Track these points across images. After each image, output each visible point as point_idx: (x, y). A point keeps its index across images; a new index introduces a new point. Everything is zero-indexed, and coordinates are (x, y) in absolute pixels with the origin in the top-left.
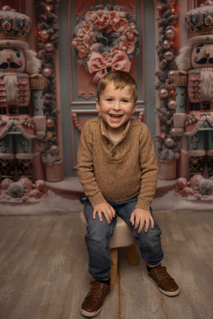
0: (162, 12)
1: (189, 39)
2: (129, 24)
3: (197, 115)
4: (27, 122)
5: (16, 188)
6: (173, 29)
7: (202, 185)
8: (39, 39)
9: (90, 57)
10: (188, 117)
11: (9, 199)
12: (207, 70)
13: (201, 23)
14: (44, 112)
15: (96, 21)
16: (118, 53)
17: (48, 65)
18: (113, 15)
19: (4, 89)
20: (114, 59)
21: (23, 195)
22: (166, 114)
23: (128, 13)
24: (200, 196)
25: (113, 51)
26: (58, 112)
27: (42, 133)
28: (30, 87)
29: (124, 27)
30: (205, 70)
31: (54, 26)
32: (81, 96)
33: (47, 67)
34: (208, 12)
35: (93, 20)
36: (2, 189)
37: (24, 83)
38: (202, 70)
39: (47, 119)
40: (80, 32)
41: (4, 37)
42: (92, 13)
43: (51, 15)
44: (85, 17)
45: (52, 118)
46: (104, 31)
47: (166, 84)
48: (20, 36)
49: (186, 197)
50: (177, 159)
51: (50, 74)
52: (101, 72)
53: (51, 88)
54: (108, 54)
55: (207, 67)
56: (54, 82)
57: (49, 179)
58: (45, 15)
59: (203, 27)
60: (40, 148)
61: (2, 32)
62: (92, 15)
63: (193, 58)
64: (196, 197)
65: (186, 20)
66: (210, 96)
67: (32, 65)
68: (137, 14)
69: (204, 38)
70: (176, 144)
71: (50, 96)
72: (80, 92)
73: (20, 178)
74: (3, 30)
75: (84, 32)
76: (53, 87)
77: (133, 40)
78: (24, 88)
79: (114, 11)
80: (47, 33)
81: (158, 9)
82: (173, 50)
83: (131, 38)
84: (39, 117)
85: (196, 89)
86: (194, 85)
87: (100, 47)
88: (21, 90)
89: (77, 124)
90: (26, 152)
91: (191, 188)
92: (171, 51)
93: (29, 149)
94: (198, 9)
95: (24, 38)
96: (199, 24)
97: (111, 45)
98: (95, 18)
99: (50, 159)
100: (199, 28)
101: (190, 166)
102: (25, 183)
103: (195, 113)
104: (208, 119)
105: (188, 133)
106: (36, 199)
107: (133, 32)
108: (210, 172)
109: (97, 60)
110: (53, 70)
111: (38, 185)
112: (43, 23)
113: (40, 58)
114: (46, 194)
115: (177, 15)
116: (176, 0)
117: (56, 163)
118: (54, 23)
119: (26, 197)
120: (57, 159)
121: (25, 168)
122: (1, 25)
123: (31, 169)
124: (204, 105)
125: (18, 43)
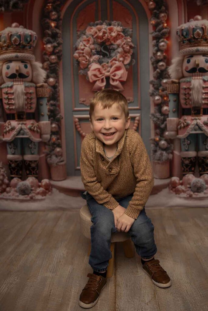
0: (155, 26)
1: (180, 51)
2: (126, 37)
3: (188, 119)
4: (34, 126)
5: (24, 186)
6: (165, 42)
7: (194, 183)
8: (44, 52)
9: (90, 67)
10: (180, 121)
11: (18, 196)
12: (197, 79)
13: (191, 36)
14: (49, 118)
15: (96, 35)
16: (115, 64)
17: (52, 75)
18: (111, 30)
19: (13, 97)
20: (112, 69)
21: (30, 193)
22: (160, 119)
23: (124, 28)
24: (192, 193)
25: (111, 62)
26: (61, 117)
27: (47, 136)
28: (37, 95)
29: (121, 40)
30: (195, 79)
31: (58, 40)
32: (83, 103)
33: (51, 77)
34: (197, 26)
35: (93, 34)
36: (12, 188)
37: (31, 91)
38: (193, 79)
39: (51, 124)
40: (81, 46)
41: (13, 51)
42: (92, 29)
43: (55, 30)
44: (86, 32)
45: (57, 123)
46: (102, 44)
47: (160, 91)
48: (27, 50)
49: (179, 194)
50: (170, 159)
51: (54, 83)
52: (100, 81)
54: (107, 65)
55: (197, 76)
56: (58, 90)
57: (54, 179)
58: (50, 30)
59: (193, 40)
60: (46, 150)
62: (92, 30)
63: (184, 68)
64: (188, 194)
65: (177, 34)
66: (200, 102)
67: (38, 75)
68: (132, 28)
69: (194, 50)
70: (169, 146)
71: (54, 103)
72: (81, 99)
73: (28, 177)
74: (12, 45)
75: (84, 45)
76: (57, 95)
77: (129, 52)
78: (30, 96)
79: (112, 26)
80: (52, 47)
81: (152, 24)
82: (166, 61)
83: (127, 50)
84: (45, 122)
85: (187, 95)
86: (186, 92)
87: (100, 58)
88: (28, 98)
89: (78, 128)
90: (32, 154)
91: (183, 186)
92: (164, 62)
93: (36, 151)
95: (31, 52)
96: (190, 37)
98: (95, 32)
99: (54, 160)
100: (189, 41)
101: (183, 166)
102: (32, 182)
103: (186, 118)
104: (199, 123)
105: (181, 136)
106: (42, 196)
107: (129, 45)
109: (97, 70)
110: (57, 80)
111: (43, 184)
112: (48, 38)
113: (45, 69)
114: (52, 192)
115: (169, 29)
116: (168, 16)
117: (60, 164)
118: (58, 37)
119: (33, 194)
120: (61, 160)
121: (32, 169)
122: (10, 40)
123: (38, 169)
124: (195, 110)
125: (25, 56)
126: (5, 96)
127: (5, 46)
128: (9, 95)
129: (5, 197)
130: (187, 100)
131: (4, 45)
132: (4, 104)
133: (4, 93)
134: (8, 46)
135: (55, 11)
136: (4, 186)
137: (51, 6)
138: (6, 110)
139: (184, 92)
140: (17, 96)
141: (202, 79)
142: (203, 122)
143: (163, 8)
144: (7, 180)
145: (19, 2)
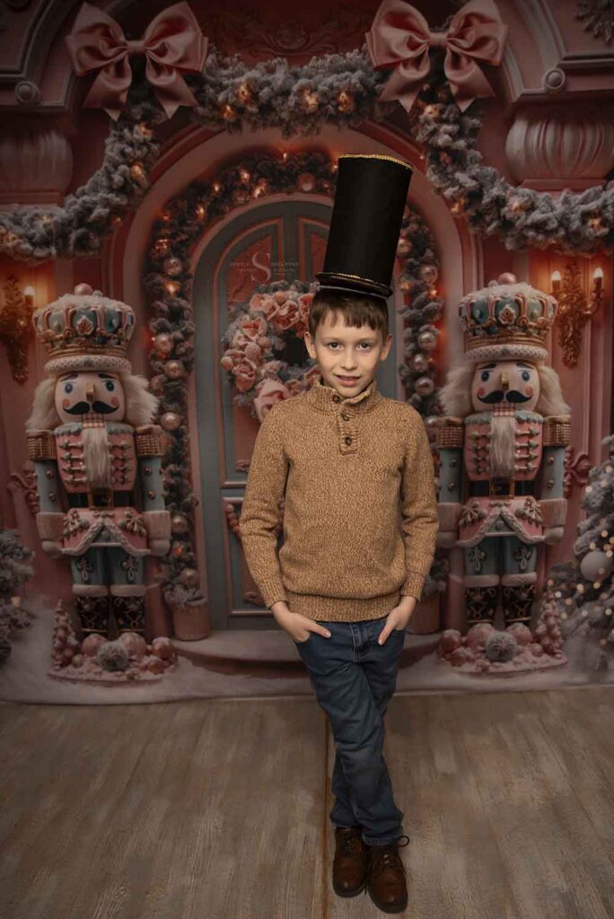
0: (410, 296)
1: (467, 353)
3: (483, 504)
4: (132, 521)
5: (113, 652)
6: (433, 332)
7: (492, 643)
8: (152, 352)
9: (260, 389)
10: (464, 510)
11: (100, 673)
12: (504, 416)
13: (491, 320)
14: (167, 503)
15: (272, 315)
17: (172, 407)
19: (81, 456)
21: (128, 666)
24: (488, 663)
25: (309, 376)
26: (195, 503)
27: (163, 544)
28: (137, 451)
30: (499, 416)
31: (184, 325)
32: (243, 469)
33: (170, 411)
34: (506, 296)
35: (266, 312)
36: (85, 655)
37: (123, 443)
38: (494, 416)
39: (172, 516)
40: (239, 338)
41: (79, 349)
42: (263, 299)
43: (178, 302)
44: (249, 307)
45: (184, 514)
46: (288, 336)
48: (112, 347)
49: (460, 666)
50: (441, 593)
51: (177, 425)
53: (181, 452)
54: (299, 383)
55: (504, 409)
56: (186, 441)
57: (181, 636)
58: (165, 301)
59: (496, 329)
60: (161, 574)
61: (76, 339)
62: (263, 303)
63: (475, 391)
64: (478, 666)
65: (460, 314)
66: (510, 468)
67: (138, 406)
69: (498, 350)
71: (178, 469)
72: (240, 461)
73: (121, 633)
74: (77, 335)
75: (246, 337)
76: (184, 451)
78: (122, 454)
80: (170, 340)
81: (403, 290)
84: (157, 512)
85: (481, 453)
86: (478, 445)
87: (282, 368)
88: (117, 458)
90: (131, 583)
91: (469, 648)
92: (430, 378)
93: (138, 575)
94: (484, 291)
95: (120, 351)
96: (488, 322)
97: (304, 364)
98: (270, 308)
99: (181, 595)
100: (488, 330)
101: (468, 608)
102: (131, 643)
103: (478, 503)
104: (505, 514)
106: (156, 674)
108: (507, 617)
109: (275, 396)
110: (183, 417)
111: (157, 647)
112: (160, 320)
113: (156, 393)
114: (177, 666)
115: (443, 302)
116: (440, 272)
117: (193, 603)
118: (183, 318)
119: (133, 669)
120: (195, 596)
121: (130, 614)
122: (72, 325)
123: (143, 615)
124: (496, 486)
125: (108, 362)
126: (64, 454)
127: (61, 338)
128: (72, 451)
129: (70, 676)
130: (481, 464)
131: (58, 336)
132: (62, 472)
133: (61, 447)
134: (67, 340)
135: (175, 256)
136: (68, 653)
137: (167, 243)
138: (66, 484)
139: (475, 445)
140: (92, 455)
141: (514, 416)
142: (514, 510)
143: (429, 253)
144: (73, 639)
145: (92, 235)
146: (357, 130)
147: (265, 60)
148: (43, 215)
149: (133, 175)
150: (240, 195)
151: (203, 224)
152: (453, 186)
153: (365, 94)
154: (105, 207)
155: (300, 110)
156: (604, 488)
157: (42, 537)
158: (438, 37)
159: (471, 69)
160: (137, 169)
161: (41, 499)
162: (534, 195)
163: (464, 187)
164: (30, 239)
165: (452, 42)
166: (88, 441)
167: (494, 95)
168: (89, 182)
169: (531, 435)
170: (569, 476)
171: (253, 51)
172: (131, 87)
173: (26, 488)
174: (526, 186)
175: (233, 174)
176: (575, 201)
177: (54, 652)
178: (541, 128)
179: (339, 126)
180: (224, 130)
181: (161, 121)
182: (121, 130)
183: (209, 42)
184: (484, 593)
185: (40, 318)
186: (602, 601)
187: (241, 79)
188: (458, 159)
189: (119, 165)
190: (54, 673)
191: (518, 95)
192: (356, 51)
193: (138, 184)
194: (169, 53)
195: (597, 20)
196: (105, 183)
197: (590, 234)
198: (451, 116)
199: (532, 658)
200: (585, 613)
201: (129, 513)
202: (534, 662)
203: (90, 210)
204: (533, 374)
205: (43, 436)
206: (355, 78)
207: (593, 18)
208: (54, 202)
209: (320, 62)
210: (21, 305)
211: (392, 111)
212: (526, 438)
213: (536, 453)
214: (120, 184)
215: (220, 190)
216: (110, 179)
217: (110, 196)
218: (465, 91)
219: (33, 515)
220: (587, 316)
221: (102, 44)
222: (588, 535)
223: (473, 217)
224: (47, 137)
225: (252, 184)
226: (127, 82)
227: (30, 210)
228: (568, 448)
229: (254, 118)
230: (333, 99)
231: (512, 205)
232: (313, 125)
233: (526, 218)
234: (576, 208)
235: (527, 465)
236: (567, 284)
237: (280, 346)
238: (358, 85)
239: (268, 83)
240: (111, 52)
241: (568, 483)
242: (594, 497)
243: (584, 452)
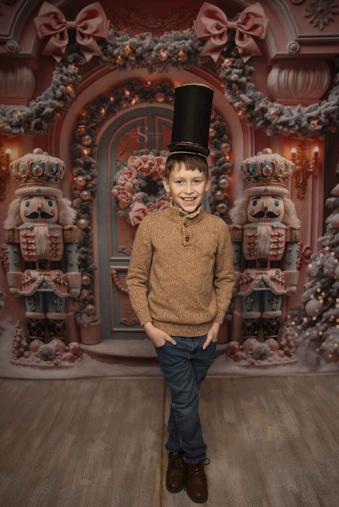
0: (215, 159)
1: (245, 191)
3: (253, 273)
4: (60, 278)
5: (46, 350)
6: (226, 179)
7: (256, 349)
8: (74, 186)
9: (132, 207)
10: (242, 276)
11: (39, 362)
12: (265, 225)
13: (258, 173)
15: (140, 167)
17: (84, 216)
18: (160, 161)
19: (33, 241)
21: (55, 358)
24: (254, 361)
25: (159, 201)
26: (95, 268)
27: (76, 291)
28: (64, 239)
30: (262, 225)
31: (92, 172)
32: (122, 251)
33: (83, 218)
34: (267, 161)
35: (136, 166)
36: (31, 352)
37: (56, 235)
38: (259, 225)
39: (82, 275)
40: (121, 180)
41: (34, 183)
42: (135, 159)
43: (89, 159)
44: (128, 163)
45: (89, 274)
46: (148, 179)
48: (53, 183)
49: (239, 362)
50: (229, 321)
51: (87, 226)
53: (88, 241)
54: (153, 204)
55: (265, 221)
56: (91, 234)
57: (85, 342)
58: (82, 158)
59: (261, 178)
60: (75, 307)
61: (33, 178)
62: (135, 161)
63: (249, 211)
64: (249, 362)
65: (242, 169)
66: (267, 253)
67: (65, 215)
69: (262, 189)
71: (86, 250)
72: (120, 246)
73: (52, 339)
74: (33, 176)
75: (125, 179)
76: (89, 240)
78: (56, 241)
79: (160, 157)
80: (84, 180)
81: (211, 156)
82: (227, 202)
84: (73, 273)
85: (252, 245)
86: (250, 240)
87: (144, 196)
88: (52, 243)
89: (116, 281)
90: (58, 312)
91: (244, 352)
92: (225, 203)
93: (62, 308)
94: (255, 157)
95: (57, 185)
96: (257, 174)
98: (139, 164)
99: (85, 319)
100: (257, 178)
101: (244, 330)
102: (57, 345)
103: (250, 272)
104: (264, 278)
105: (242, 293)
106: (70, 362)
108: (265, 335)
109: (140, 211)
110: (90, 222)
111: (71, 348)
112: (79, 168)
113: (75, 208)
114: (82, 358)
115: (233, 163)
116: (231, 147)
117: (92, 324)
118: (92, 168)
119: (57, 360)
120: (94, 320)
121: (57, 329)
122: (31, 170)
123: (64, 330)
124: (260, 263)
125: (49, 191)
126: (23, 240)
127: (25, 177)
128: (28, 238)
129: (22, 363)
130: (252, 251)
131: (23, 176)
132: (23, 251)
133: (22, 236)
134: (28, 178)
135: (89, 135)
136: (21, 350)
137: (84, 128)
138: (24, 256)
140: (39, 240)
141: (270, 225)
142: (270, 277)
143: (225, 137)
144: (25, 342)
145: (43, 122)
146: (188, 70)
147: (140, 33)
148: (18, 111)
149: (67, 91)
150: (124, 104)
151: (104, 118)
152: (239, 102)
153: (193, 52)
154: (51, 107)
155: (158, 59)
156: (319, 265)
157: (10, 285)
158: (232, 24)
159: (249, 41)
160: (69, 88)
161: (10, 264)
162: (282, 107)
163: (245, 102)
164: (10, 123)
165: (240, 27)
166: (37, 233)
167: (262, 55)
168: (43, 94)
169: (279, 236)
170: (299, 259)
171: (134, 29)
172: (68, 45)
173: (2, 258)
174: (278, 102)
175: (121, 92)
176: (304, 110)
177: (14, 349)
178: (286, 72)
179: (179, 69)
180: (116, 69)
181: (83, 63)
182: (62, 67)
183: (111, 23)
184: (252, 322)
185: (14, 166)
186: (317, 327)
187: (126, 42)
188: (242, 87)
189: (60, 85)
190: (13, 361)
191: (274, 55)
192: (189, 29)
193: (69, 96)
194: (89, 27)
195: (315, 18)
196: (52, 94)
197: (312, 128)
198: (239, 65)
199: (278, 358)
200: (308, 334)
201: (58, 273)
202: (280, 360)
203: (43, 109)
204: (281, 203)
205: (13, 230)
206: (187, 43)
207: (313, 17)
208: (24, 104)
209: (169, 35)
210: (3, 159)
211: (207, 61)
212: (276, 237)
213: (282, 245)
214: (60, 96)
215: (114, 100)
216: (55, 93)
217: (54, 102)
218: (246, 52)
219: (5, 273)
220: (311, 172)
221: (53, 23)
222: (310, 290)
223: (249, 118)
224: (22, 71)
225: (131, 98)
226: (66, 42)
227: (11, 108)
228: (299, 243)
229: (133, 63)
230: (176, 54)
231: (270, 112)
232: (165, 67)
233: (278, 119)
234: (305, 115)
235: (277, 252)
236: (300, 154)
237: (144, 184)
238: (189, 47)
239: (141, 45)
240: (58, 27)
241: (299, 262)
242: (313, 270)
243: (308, 245)
